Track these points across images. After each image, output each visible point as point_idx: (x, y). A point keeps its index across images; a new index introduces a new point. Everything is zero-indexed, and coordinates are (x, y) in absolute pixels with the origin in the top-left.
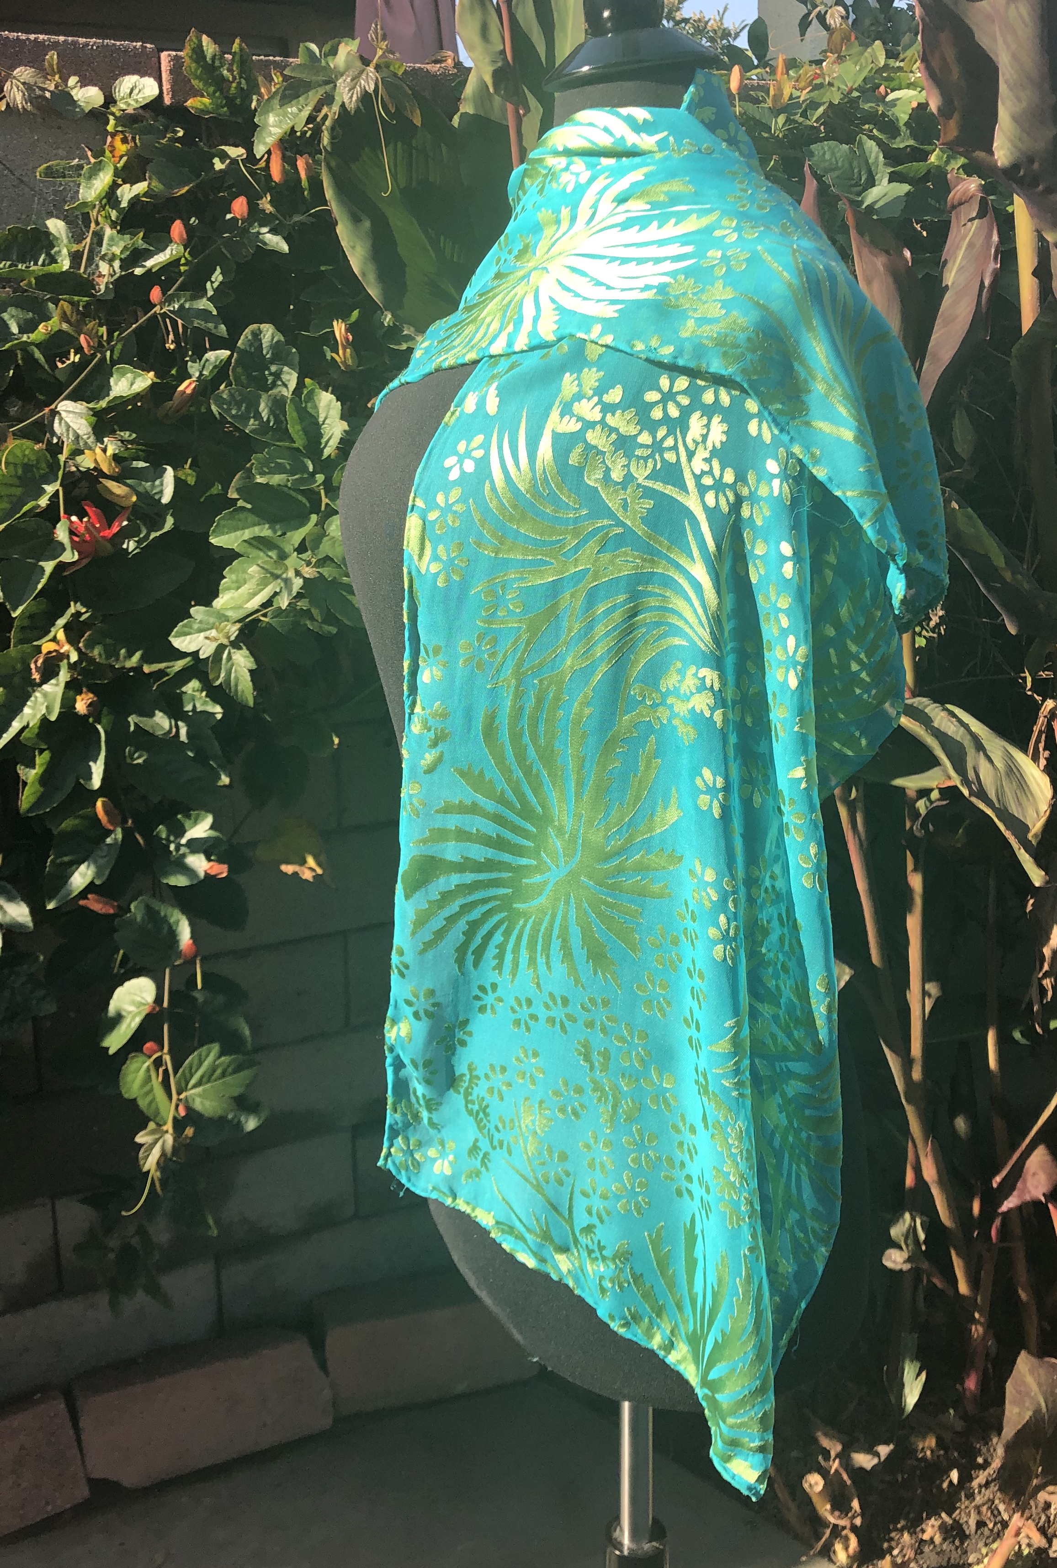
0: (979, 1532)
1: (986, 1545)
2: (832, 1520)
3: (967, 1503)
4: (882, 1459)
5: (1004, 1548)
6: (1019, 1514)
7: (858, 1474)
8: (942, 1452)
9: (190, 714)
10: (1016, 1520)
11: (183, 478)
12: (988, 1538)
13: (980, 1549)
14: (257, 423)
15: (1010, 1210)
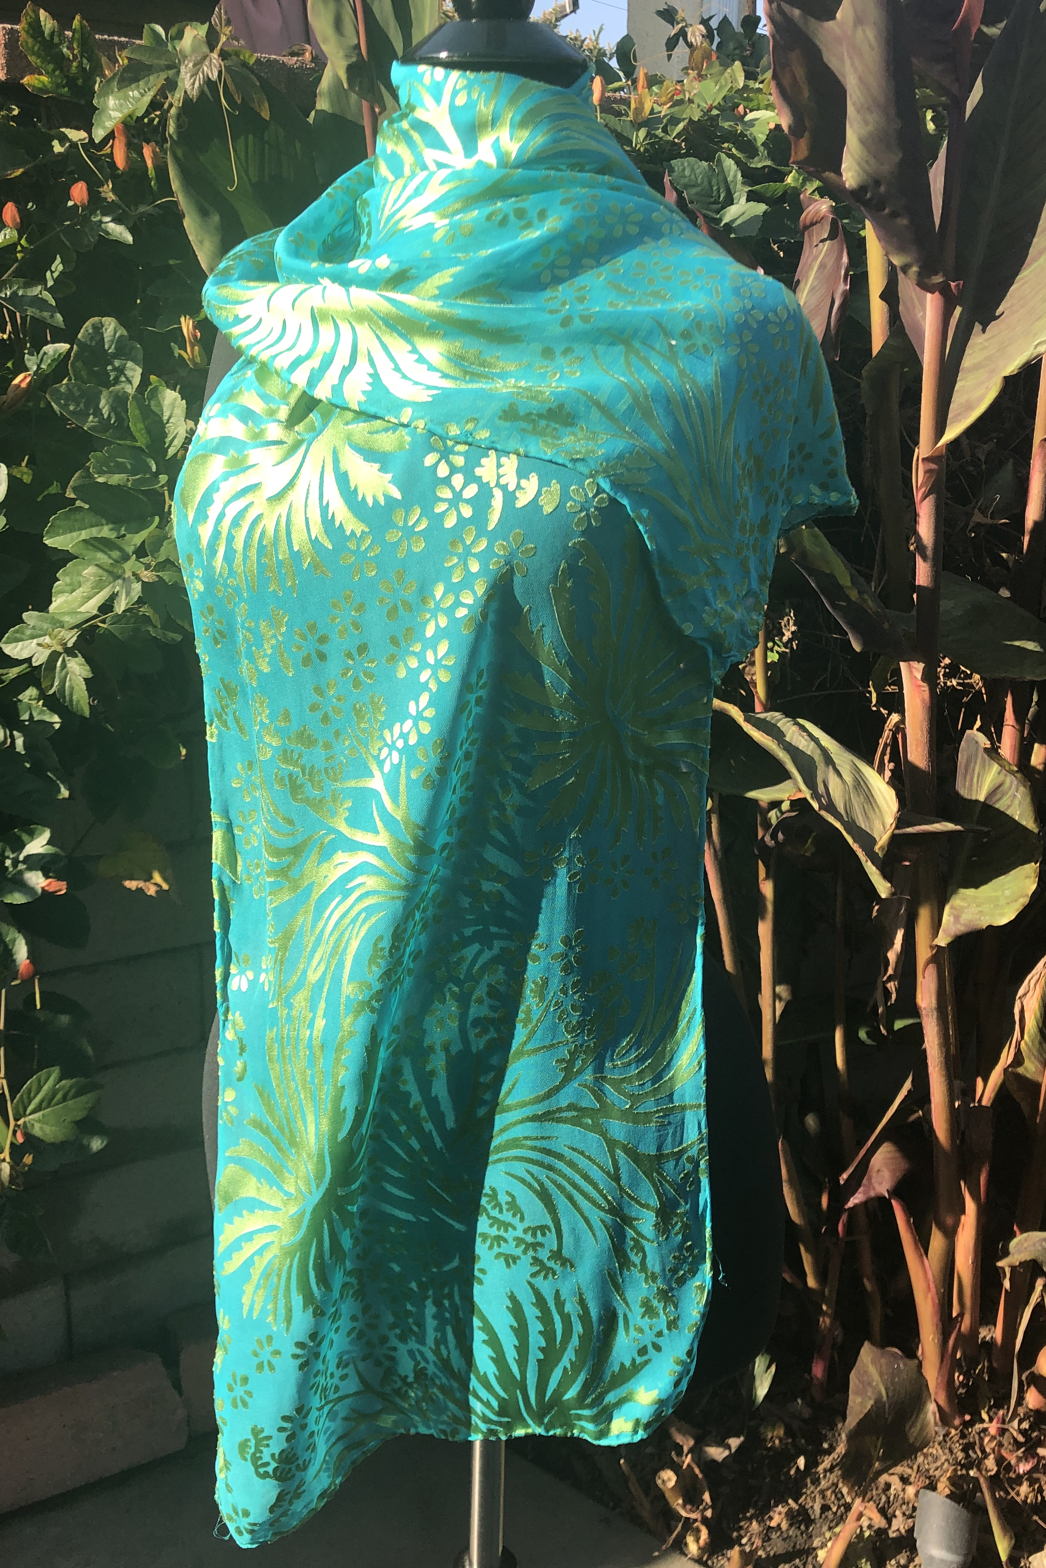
0: (823, 1516)
1: (830, 1528)
2: (684, 1514)
3: (812, 1488)
4: (733, 1450)
5: (846, 1531)
6: (861, 1499)
7: (709, 1466)
8: (790, 1441)
9: (27, 723)
10: (858, 1505)
11: (19, 476)
12: (832, 1521)
13: (824, 1534)
14: (96, 419)
15: (856, 1206)
